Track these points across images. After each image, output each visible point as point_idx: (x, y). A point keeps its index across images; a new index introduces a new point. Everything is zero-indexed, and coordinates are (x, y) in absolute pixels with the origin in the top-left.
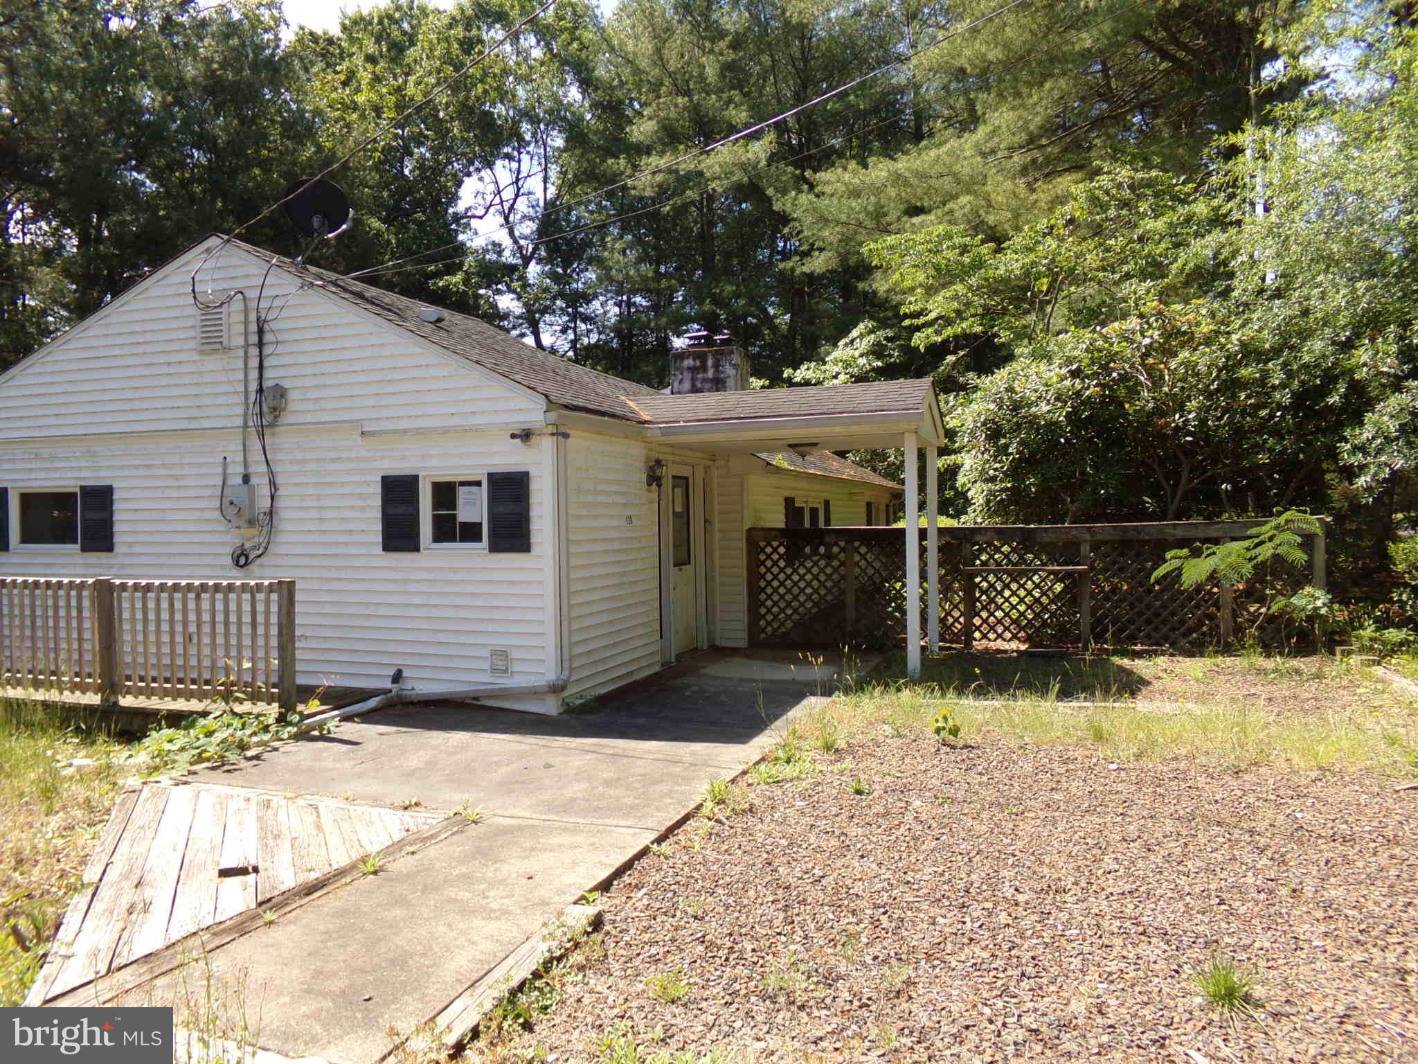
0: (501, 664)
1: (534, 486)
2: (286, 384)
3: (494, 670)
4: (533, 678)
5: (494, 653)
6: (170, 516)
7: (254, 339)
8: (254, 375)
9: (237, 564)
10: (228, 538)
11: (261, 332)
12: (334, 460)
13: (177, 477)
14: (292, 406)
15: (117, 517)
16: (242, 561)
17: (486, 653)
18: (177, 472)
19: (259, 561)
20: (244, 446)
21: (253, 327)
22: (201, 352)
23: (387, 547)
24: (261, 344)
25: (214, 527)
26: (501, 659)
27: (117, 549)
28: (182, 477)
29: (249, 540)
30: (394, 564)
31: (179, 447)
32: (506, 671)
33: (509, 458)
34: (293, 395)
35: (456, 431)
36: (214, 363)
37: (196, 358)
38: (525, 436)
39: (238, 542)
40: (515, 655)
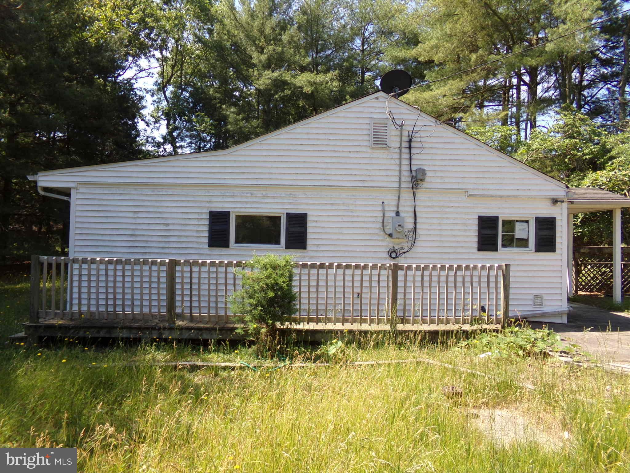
0: (539, 302)
1: (558, 223)
2: (426, 168)
3: (535, 305)
4: (556, 307)
5: (536, 297)
6: (345, 231)
7: (406, 144)
8: (405, 162)
9: (391, 256)
10: (385, 243)
11: (410, 141)
12: (448, 207)
13: (352, 211)
14: (427, 179)
15: (309, 230)
16: (394, 255)
17: (532, 297)
18: (351, 208)
19: (404, 255)
20: (399, 197)
21: (405, 139)
22: (373, 148)
23: (480, 249)
24: (410, 148)
25: (377, 237)
26: (538, 299)
27: (309, 247)
28: (356, 211)
29: (398, 244)
30: (484, 257)
31: (353, 195)
32: (542, 305)
33: (546, 211)
34: (428, 174)
35: (520, 198)
36: (380, 154)
37: (369, 150)
38: (555, 201)
39: (391, 245)
40: (545, 297)
